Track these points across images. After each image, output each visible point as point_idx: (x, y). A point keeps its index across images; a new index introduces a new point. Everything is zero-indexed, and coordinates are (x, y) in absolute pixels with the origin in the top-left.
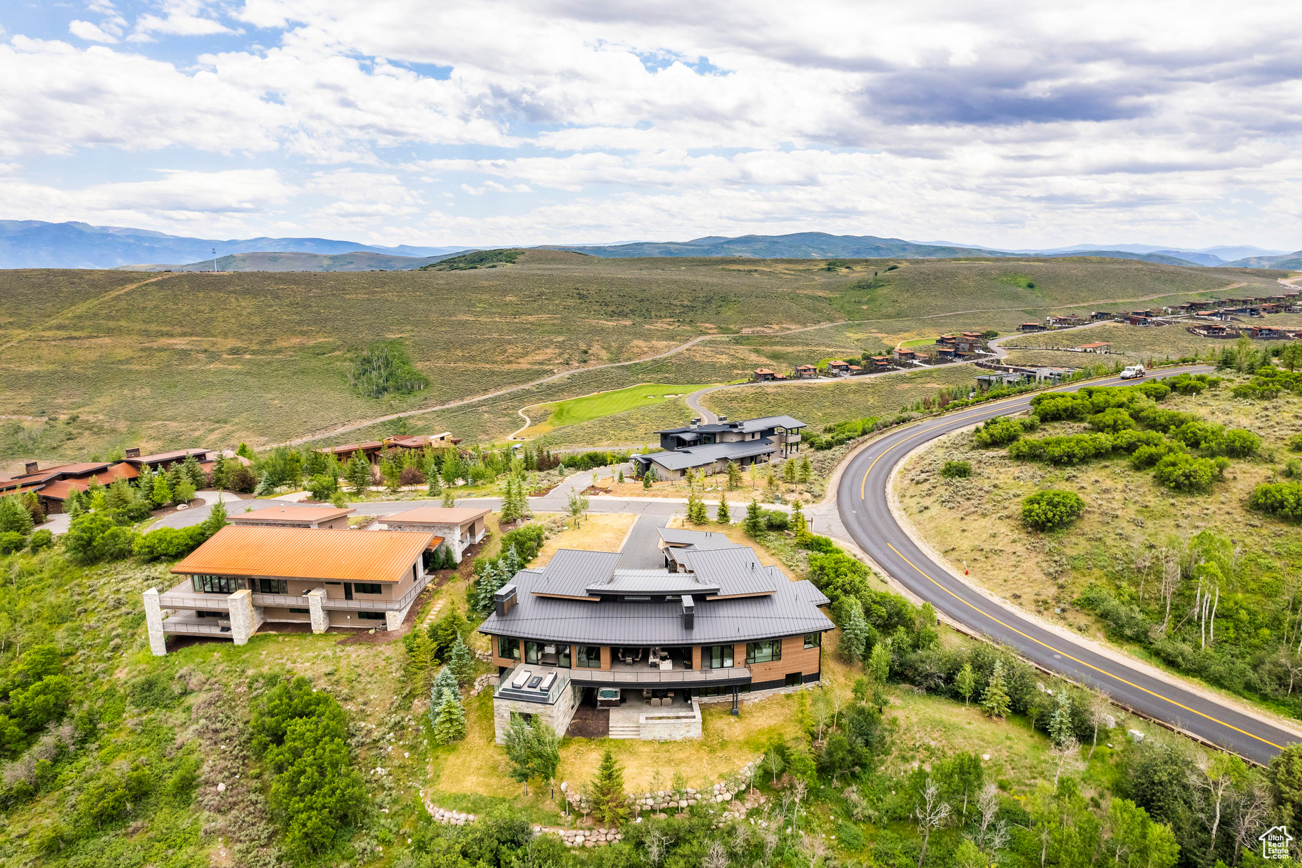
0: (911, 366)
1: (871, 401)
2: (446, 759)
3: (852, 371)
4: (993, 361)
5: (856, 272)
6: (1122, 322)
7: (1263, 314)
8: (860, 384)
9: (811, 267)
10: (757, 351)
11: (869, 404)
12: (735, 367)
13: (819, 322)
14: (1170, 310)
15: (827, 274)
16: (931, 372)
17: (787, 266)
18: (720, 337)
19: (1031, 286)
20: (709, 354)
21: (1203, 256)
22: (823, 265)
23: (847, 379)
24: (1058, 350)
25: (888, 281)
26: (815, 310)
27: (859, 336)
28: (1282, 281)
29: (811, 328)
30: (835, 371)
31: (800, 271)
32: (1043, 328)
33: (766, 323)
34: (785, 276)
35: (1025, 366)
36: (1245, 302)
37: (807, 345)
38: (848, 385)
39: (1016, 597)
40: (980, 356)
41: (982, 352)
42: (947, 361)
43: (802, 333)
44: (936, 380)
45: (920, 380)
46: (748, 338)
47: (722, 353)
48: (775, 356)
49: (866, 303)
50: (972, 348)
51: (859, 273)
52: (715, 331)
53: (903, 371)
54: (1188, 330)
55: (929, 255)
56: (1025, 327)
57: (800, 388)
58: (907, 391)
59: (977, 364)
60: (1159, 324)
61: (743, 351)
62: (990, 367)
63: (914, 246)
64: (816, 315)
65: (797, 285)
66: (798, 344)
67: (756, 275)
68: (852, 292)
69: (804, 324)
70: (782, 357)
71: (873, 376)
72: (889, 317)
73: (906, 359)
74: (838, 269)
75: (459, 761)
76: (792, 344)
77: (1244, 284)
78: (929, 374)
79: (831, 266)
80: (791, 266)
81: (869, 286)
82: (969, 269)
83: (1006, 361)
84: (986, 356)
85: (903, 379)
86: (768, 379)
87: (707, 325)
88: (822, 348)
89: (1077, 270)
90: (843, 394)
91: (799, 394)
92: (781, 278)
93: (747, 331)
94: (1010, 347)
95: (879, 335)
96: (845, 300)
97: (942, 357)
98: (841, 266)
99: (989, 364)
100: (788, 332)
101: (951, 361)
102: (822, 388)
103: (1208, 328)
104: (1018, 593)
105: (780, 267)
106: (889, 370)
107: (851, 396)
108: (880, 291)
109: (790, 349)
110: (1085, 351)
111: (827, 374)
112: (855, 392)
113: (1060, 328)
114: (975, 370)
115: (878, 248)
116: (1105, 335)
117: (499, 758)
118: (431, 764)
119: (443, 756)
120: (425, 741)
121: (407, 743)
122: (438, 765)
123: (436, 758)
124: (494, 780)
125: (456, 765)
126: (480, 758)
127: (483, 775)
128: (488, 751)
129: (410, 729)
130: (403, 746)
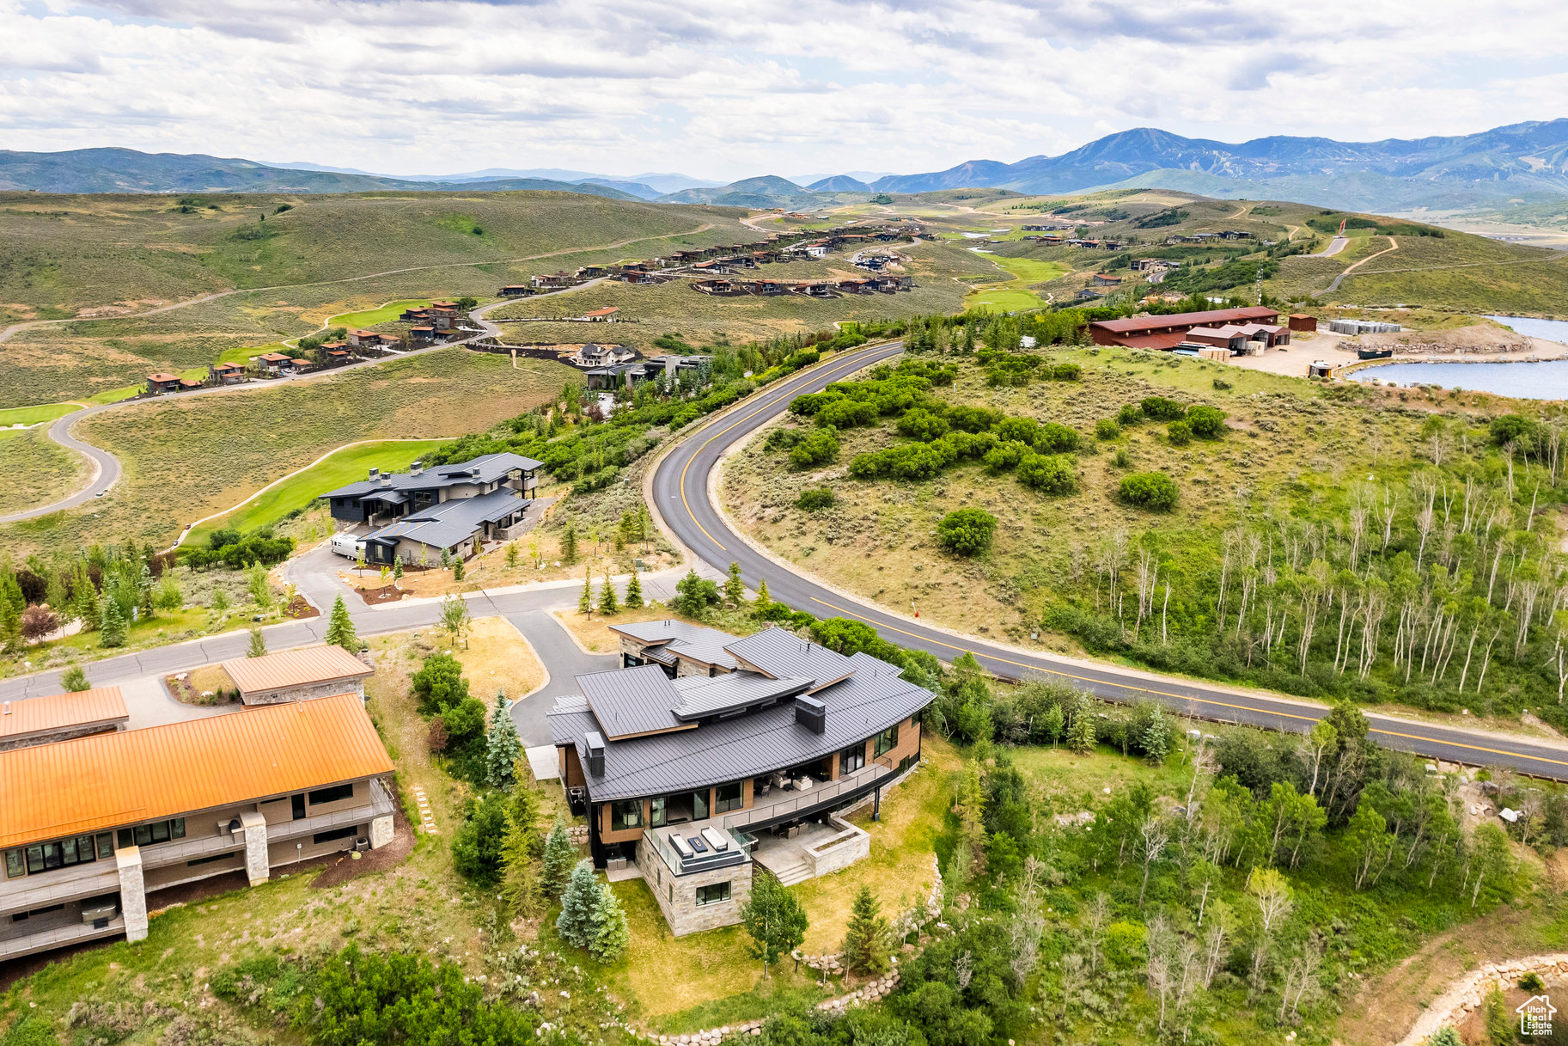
0: (380, 354)
1: (341, 409)
2: (626, 979)
3: (298, 367)
4: (487, 340)
5: (227, 214)
6: (619, 279)
7: (757, 264)
8: (318, 386)
9: (155, 208)
10: (115, 344)
11: (339, 413)
12: (89, 372)
13: (195, 293)
14: (663, 262)
15: (182, 217)
16: (409, 361)
17: (114, 205)
18: (46, 325)
19: (478, 232)
20: (40, 353)
21: (636, 186)
22: (172, 204)
23: (291, 379)
24: (561, 320)
25: (285, 228)
26: (183, 275)
27: (262, 312)
28: (744, 221)
29: (187, 303)
30: (272, 369)
31: (138, 213)
32: (531, 292)
33: (115, 299)
34: (117, 222)
35: (530, 344)
36: (734, 250)
37: (193, 330)
38: (299, 390)
39: (983, 630)
40: (466, 335)
41: (467, 329)
42: (425, 345)
43: (176, 311)
44: (421, 372)
45: (398, 374)
46: (93, 325)
47: (62, 351)
48: (147, 351)
49: (258, 262)
50: (453, 324)
51: (233, 216)
52: (33, 315)
53: (371, 363)
54: (691, 286)
55: (301, 184)
56: (507, 291)
57: (230, 399)
58: (387, 391)
59: (468, 346)
60: (659, 281)
61: (92, 346)
62: (486, 349)
63: (273, 170)
64: (187, 283)
65: (141, 236)
66: (177, 329)
67: (67, 220)
68: (231, 245)
69: (174, 297)
70: (159, 352)
71: (332, 372)
72: (298, 281)
73: (369, 345)
74: (199, 209)
75: (646, 975)
76: (169, 330)
77: (711, 226)
78: (407, 364)
79: (187, 206)
80: (121, 206)
81: (256, 237)
82: (392, 208)
83: (503, 339)
84: (474, 334)
85: (375, 374)
86: (173, 389)
87: (15, 306)
88: (218, 334)
89: (529, 208)
90: (296, 403)
91: (232, 409)
92: (113, 225)
93: (86, 313)
94: (500, 319)
95: (292, 309)
96: (225, 256)
97: (418, 340)
98: (202, 205)
99: (483, 345)
100: (154, 312)
101: (432, 344)
102: (263, 396)
103: (712, 284)
104: (984, 626)
105: (104, 208)
106: (351, 362)
107: (310, 404)
108: (274, 243)
109: (168, 338)
110: (595, 320)
111: (261, 375)
112: (314, 398)
113: (551, 291)
114: (468, 355)
115: (219, 174)
116: (607, 297)
117: (693, 952)
118: (611, 992)
119: (619, 977)
120: (576, 969)
121: (551, 980)
122: (622, 990)
123: (611, 982)
124: (710, 980)
125: (646, 981)
126: (669, 961)
127: (691, 979)
128: (672, 950)
129: (539, 962)
130: (550, 985)
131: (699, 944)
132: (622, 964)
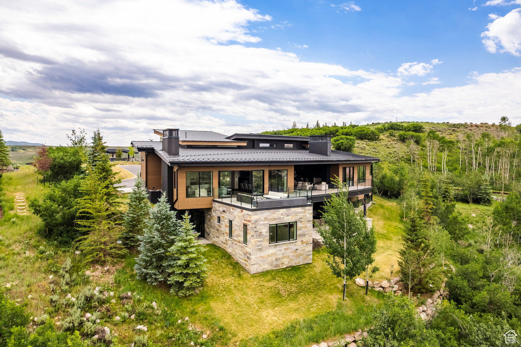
75: (229, 305)
117: (271, 284)
118: (193, 323)
119: (200, 308)
120: (154, 304)
121: (127, 314)
122: (206, 319)
123: (193, 313)
124: (292, 305)
125: (229, 310)
126: (250, 292)
127: (274, 306)
128: (249, 284)
129: (114, 301)
130: (124, 321)
131: (274, 279)
132: (203, 298)
